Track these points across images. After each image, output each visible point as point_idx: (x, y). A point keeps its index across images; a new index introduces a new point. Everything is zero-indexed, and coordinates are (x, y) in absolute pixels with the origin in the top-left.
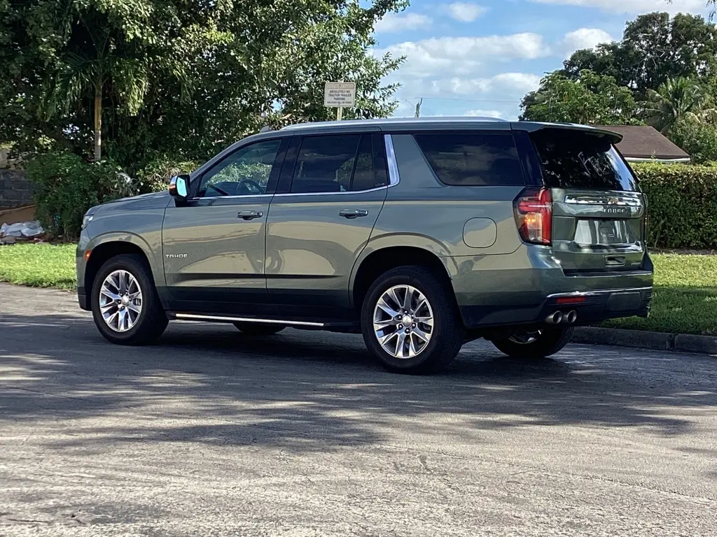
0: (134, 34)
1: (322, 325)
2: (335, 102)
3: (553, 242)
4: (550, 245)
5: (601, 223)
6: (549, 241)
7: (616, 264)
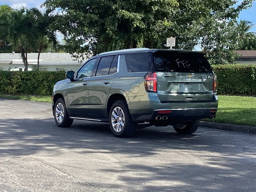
0: (137, 25)
1: (100, 120)
2: (170, 45)
3: (158, 91)
4: (157, 92)
5: (184, 85)
6: (156, 91)
7: (191, 99)
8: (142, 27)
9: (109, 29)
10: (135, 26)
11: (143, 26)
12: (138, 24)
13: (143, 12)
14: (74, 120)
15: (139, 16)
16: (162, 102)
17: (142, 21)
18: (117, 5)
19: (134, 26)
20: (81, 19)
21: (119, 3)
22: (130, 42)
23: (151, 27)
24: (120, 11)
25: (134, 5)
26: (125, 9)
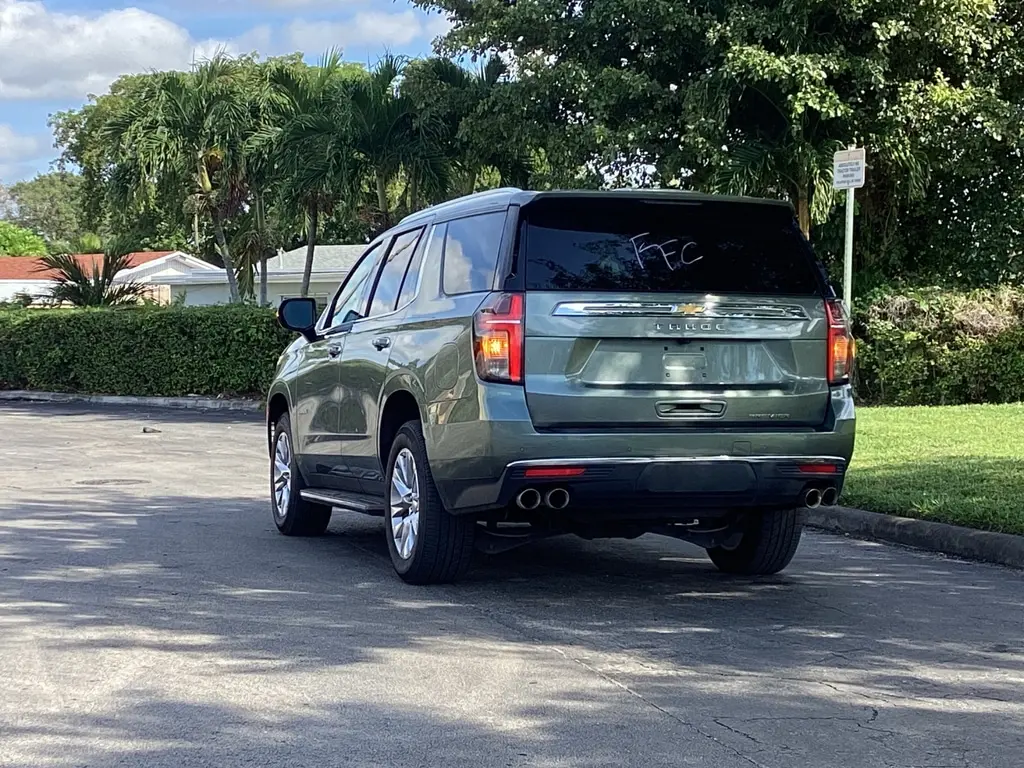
1: (364, 506)
2: (844, 182)
3: (528, 377)
4: (522, 383)
5: (666, 349)
6: (519, 378)
7: (695, 416)
8: (832, 115)
9: (691, 127)
10: (800, 110)
11: (836, 110)
12: (810, 104)
13: (841, 52)
14: (334, 509)
15: (814, 68)
16: (539, 429)
17: (831, 87)
18: (726, 26)
19: (792, 110)
20: (582, 91)
21: (737, 15)
22: (796, 181)
23: (882, 113)
24: (734, 48)
25: (801, 23)
26: (760, 41)
